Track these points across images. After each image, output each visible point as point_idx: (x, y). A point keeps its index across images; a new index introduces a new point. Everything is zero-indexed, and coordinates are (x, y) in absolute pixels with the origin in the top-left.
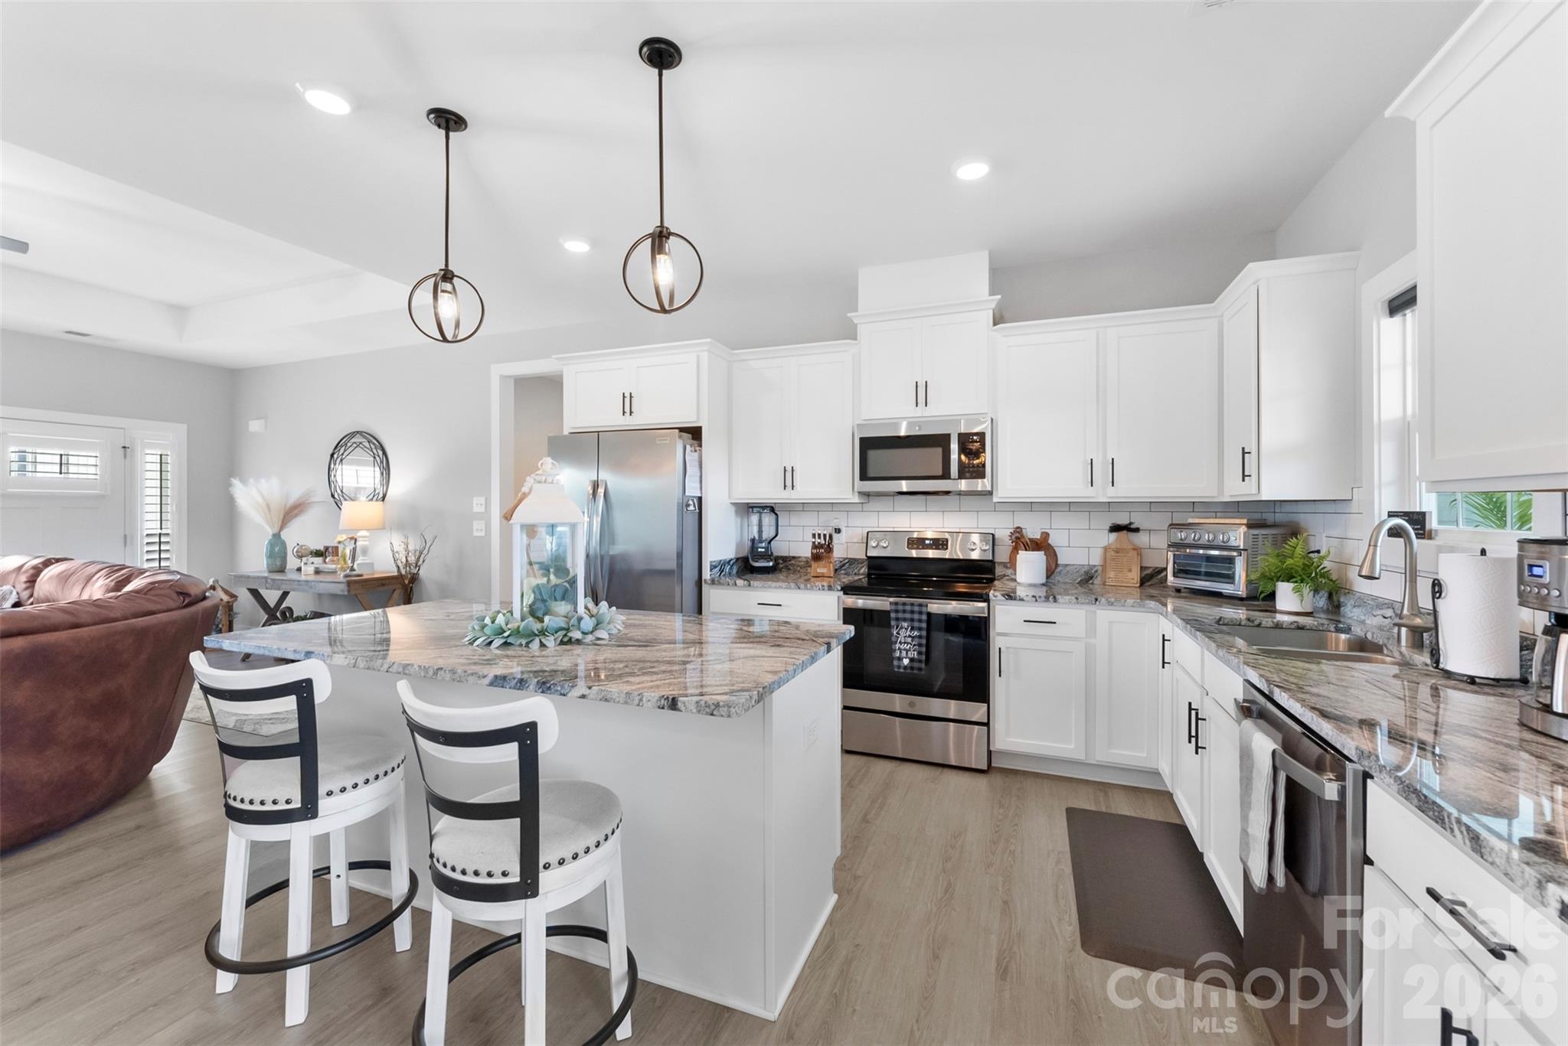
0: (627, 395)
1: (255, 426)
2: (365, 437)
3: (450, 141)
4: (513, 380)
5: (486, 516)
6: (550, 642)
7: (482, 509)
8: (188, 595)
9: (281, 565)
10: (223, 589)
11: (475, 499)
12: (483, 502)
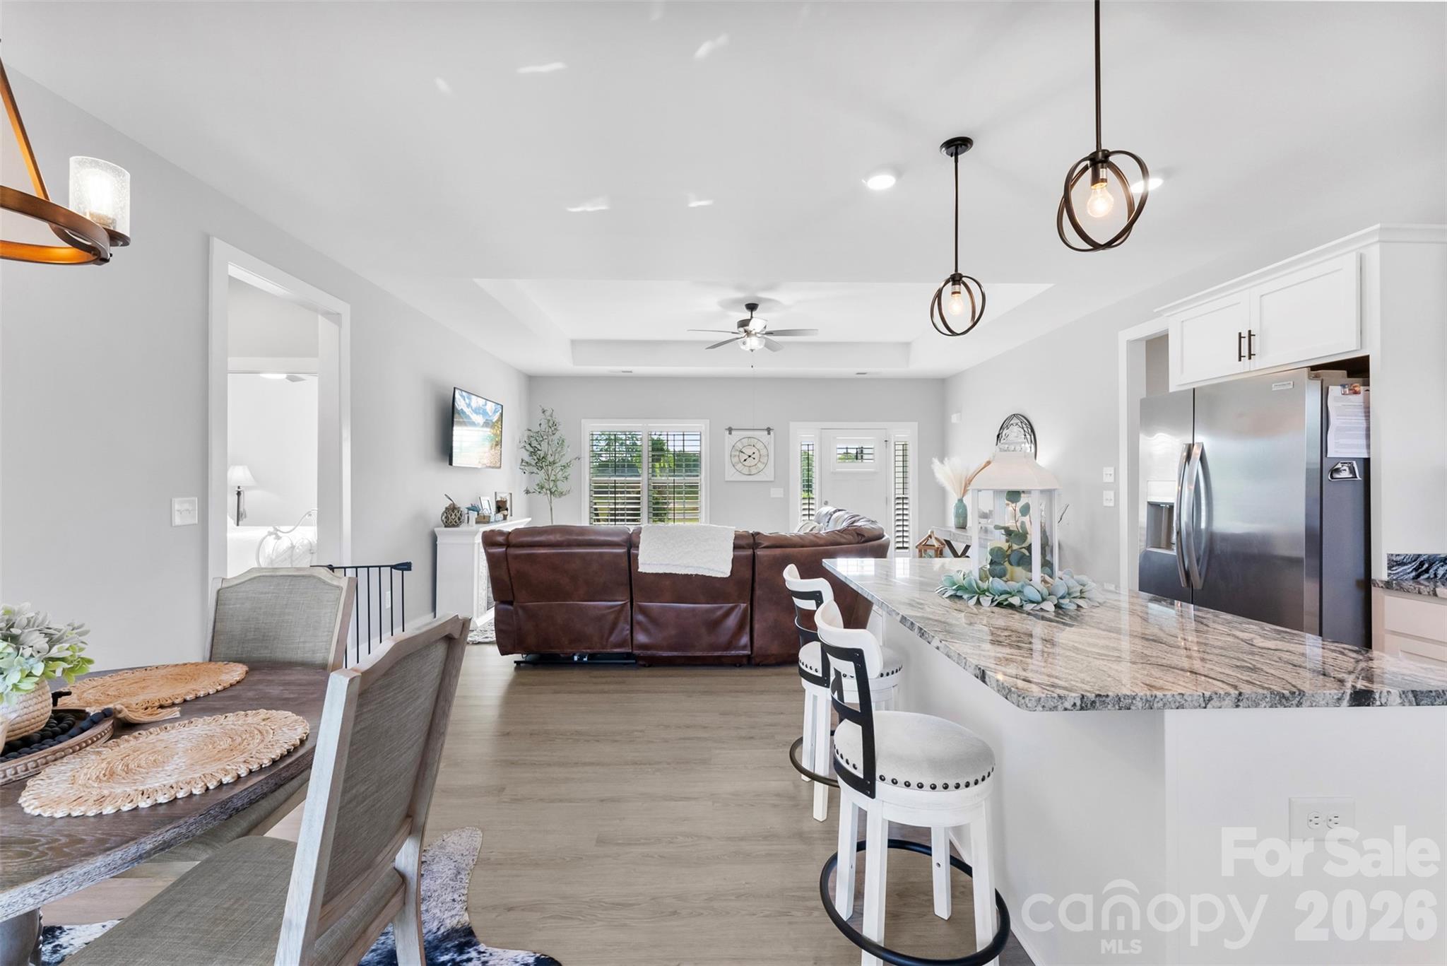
0: (1245, 334)
1: (954, 418)
2: (1018, 418)
3: (958, 164)
4: (1144, 343)
5: (1115, 486)
6: (986, 601)
7: (1111, 479)
8: (863, 536)
9: (963, 523)
10: (936, 538)
11: (1105, 469)
12: (1112, 472)
